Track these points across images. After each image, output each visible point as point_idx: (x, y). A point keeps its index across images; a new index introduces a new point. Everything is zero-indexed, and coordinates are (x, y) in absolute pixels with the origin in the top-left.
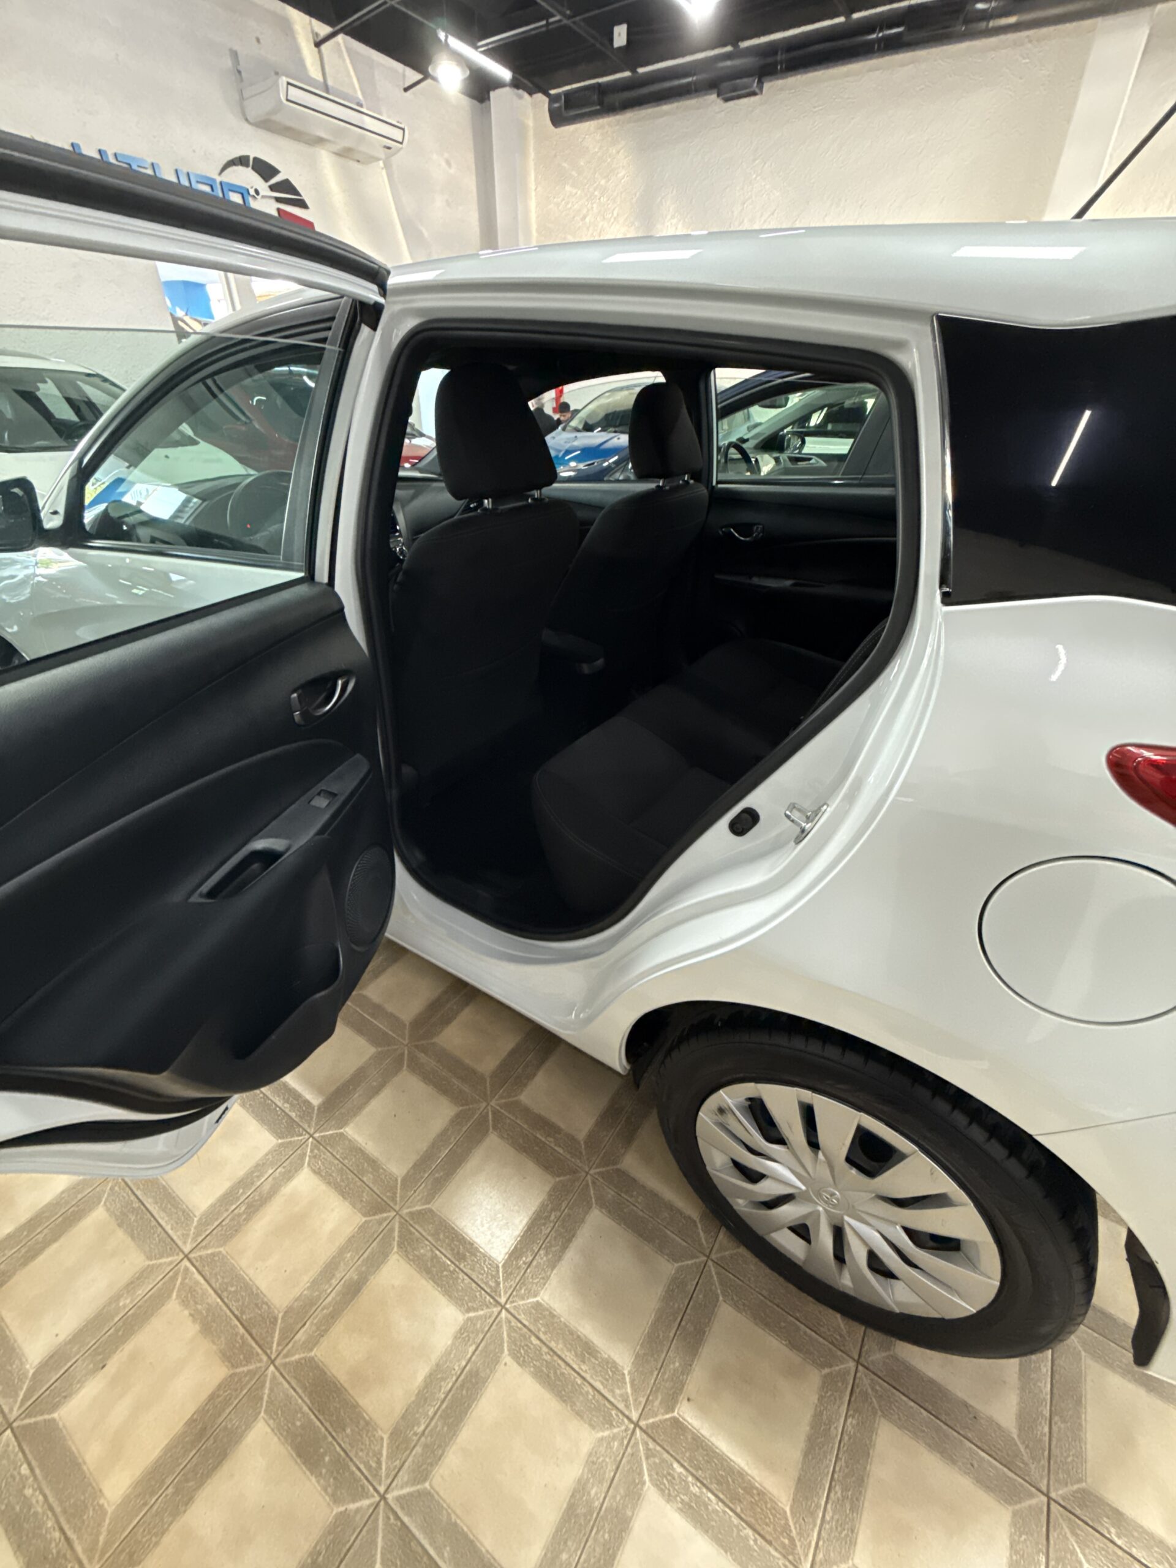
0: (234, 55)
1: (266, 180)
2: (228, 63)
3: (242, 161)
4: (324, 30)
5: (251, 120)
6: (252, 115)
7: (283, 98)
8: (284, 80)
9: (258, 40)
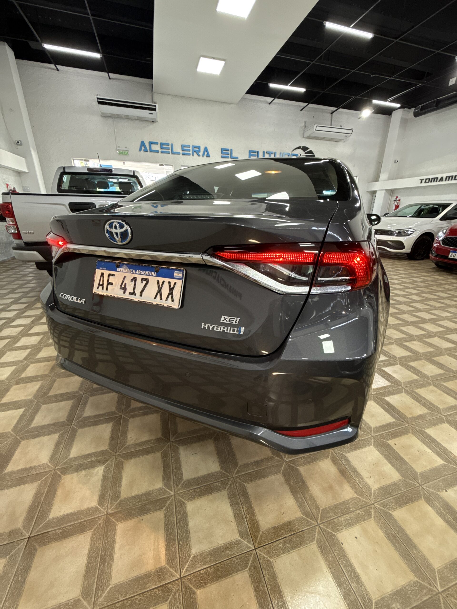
0: (305, 122)
1: (304, 151)
2: (303, 124)
3: (299, 148)
4: (334, 109)
5: (305, 137)
6: (305, 136)
7: (314, 130)
8: (316, 125)
9: (313, 117)
